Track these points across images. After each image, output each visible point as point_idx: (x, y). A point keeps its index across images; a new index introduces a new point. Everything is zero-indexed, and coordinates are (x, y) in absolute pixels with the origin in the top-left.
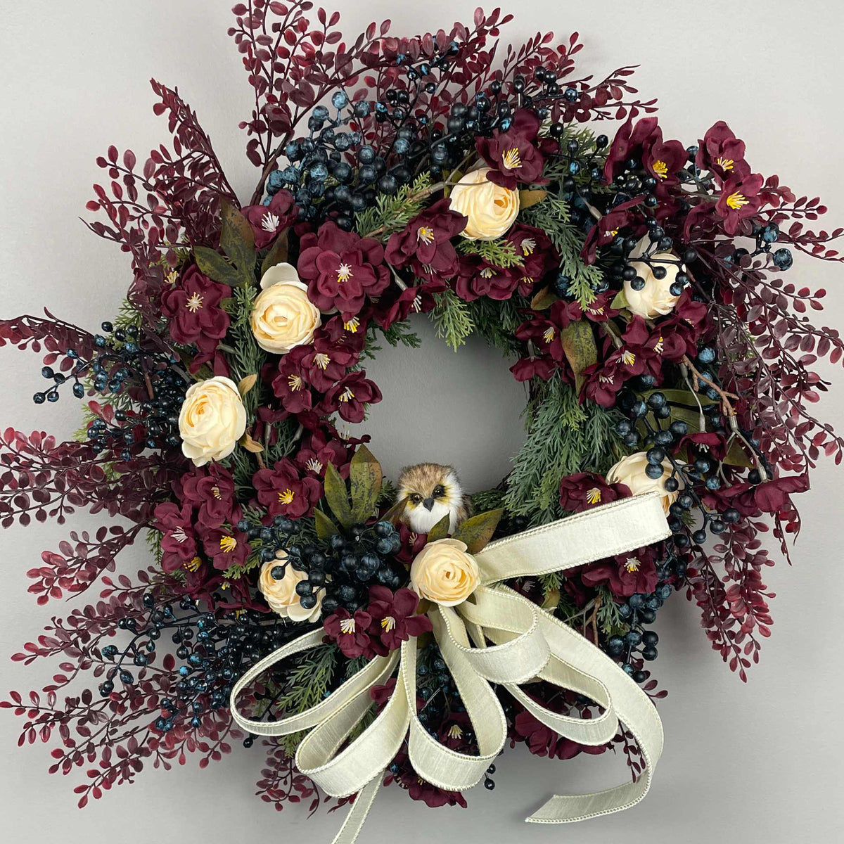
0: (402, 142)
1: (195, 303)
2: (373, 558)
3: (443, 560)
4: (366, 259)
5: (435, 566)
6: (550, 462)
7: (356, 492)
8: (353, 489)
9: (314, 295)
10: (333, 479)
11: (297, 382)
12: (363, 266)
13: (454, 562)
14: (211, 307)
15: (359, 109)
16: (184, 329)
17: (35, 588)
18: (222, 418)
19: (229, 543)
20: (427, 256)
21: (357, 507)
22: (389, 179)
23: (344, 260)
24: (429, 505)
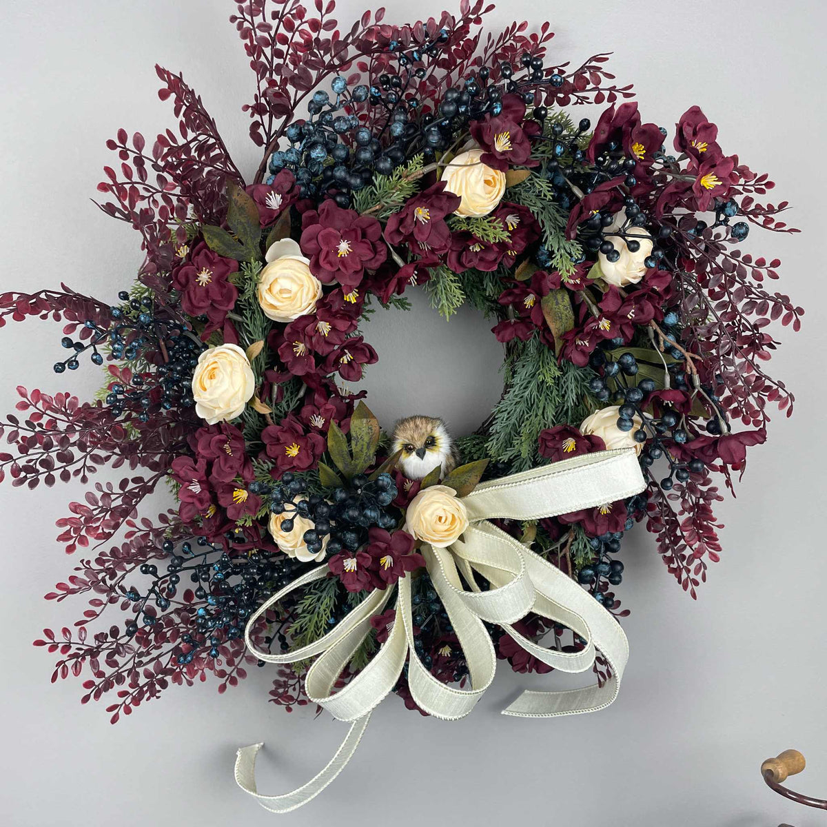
0: (398, 125)
1: (204, 277)
2: (374, 510)
3: (436, 506)
4: (364, 235)
5: (430, 511)
6: (528, 413)
7: (356, 445)
8: (353, 443)
9: (315, 268)
10: (335, 435)
11: (301, 348)
12: (361, 242)
13: (445, 507)
14: (220, 280)
15: (357, 94)
16: (195, 302)
17: (64, 537)
18: (232, 384)
19: (241, 495)
20: (423, 234)
21: (357, 459)
22: (386, 160)
23: (343, 237)
24: (421, 454)
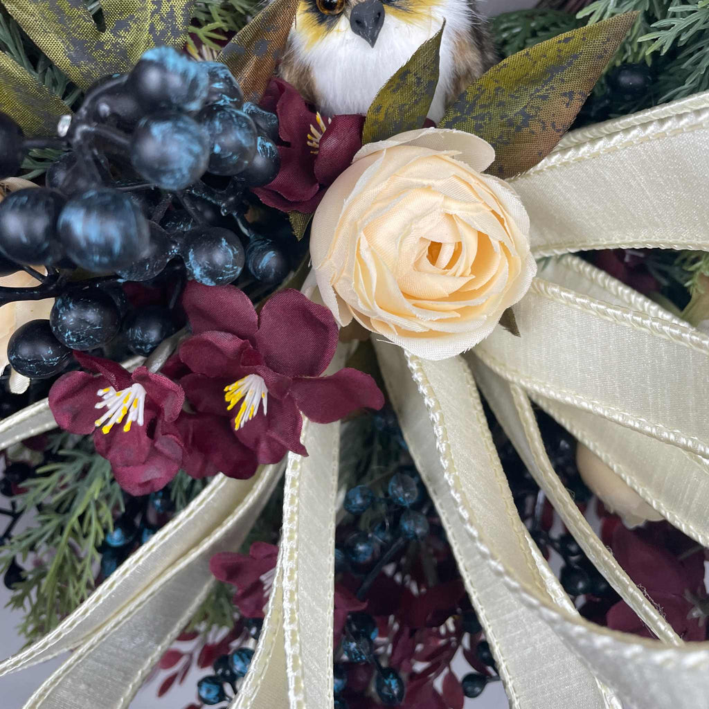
3: (419, 201)
5: (393, 224)
13: (455, 208)
21: (122, 25)
24: (367, 24)
